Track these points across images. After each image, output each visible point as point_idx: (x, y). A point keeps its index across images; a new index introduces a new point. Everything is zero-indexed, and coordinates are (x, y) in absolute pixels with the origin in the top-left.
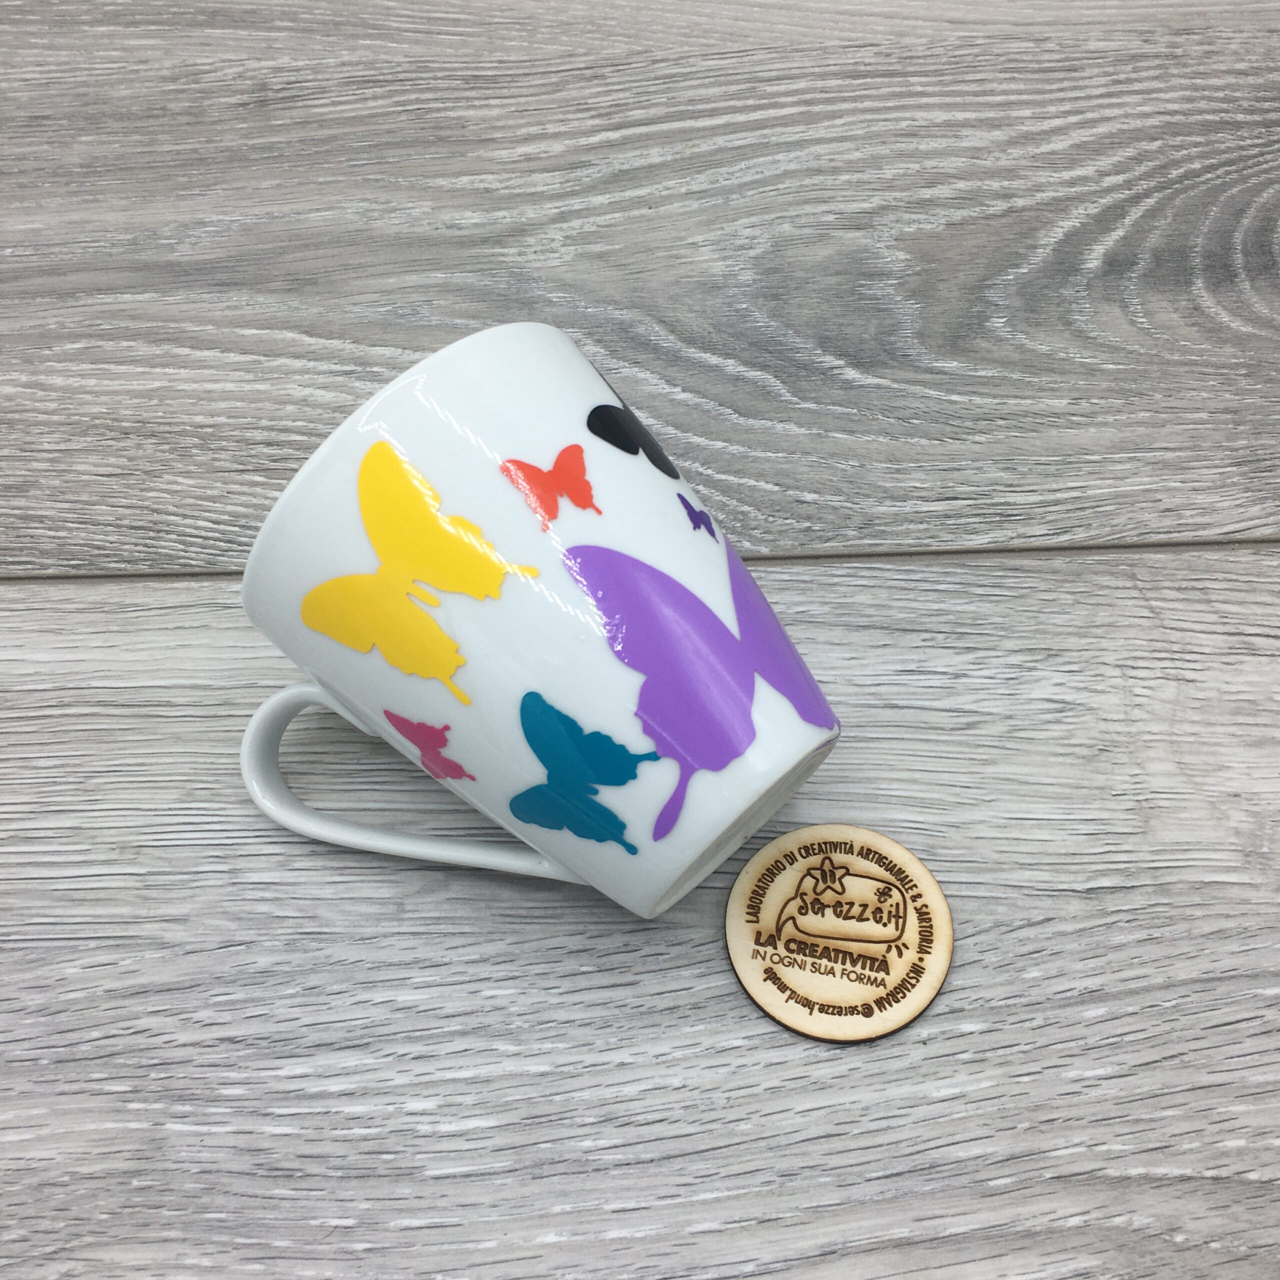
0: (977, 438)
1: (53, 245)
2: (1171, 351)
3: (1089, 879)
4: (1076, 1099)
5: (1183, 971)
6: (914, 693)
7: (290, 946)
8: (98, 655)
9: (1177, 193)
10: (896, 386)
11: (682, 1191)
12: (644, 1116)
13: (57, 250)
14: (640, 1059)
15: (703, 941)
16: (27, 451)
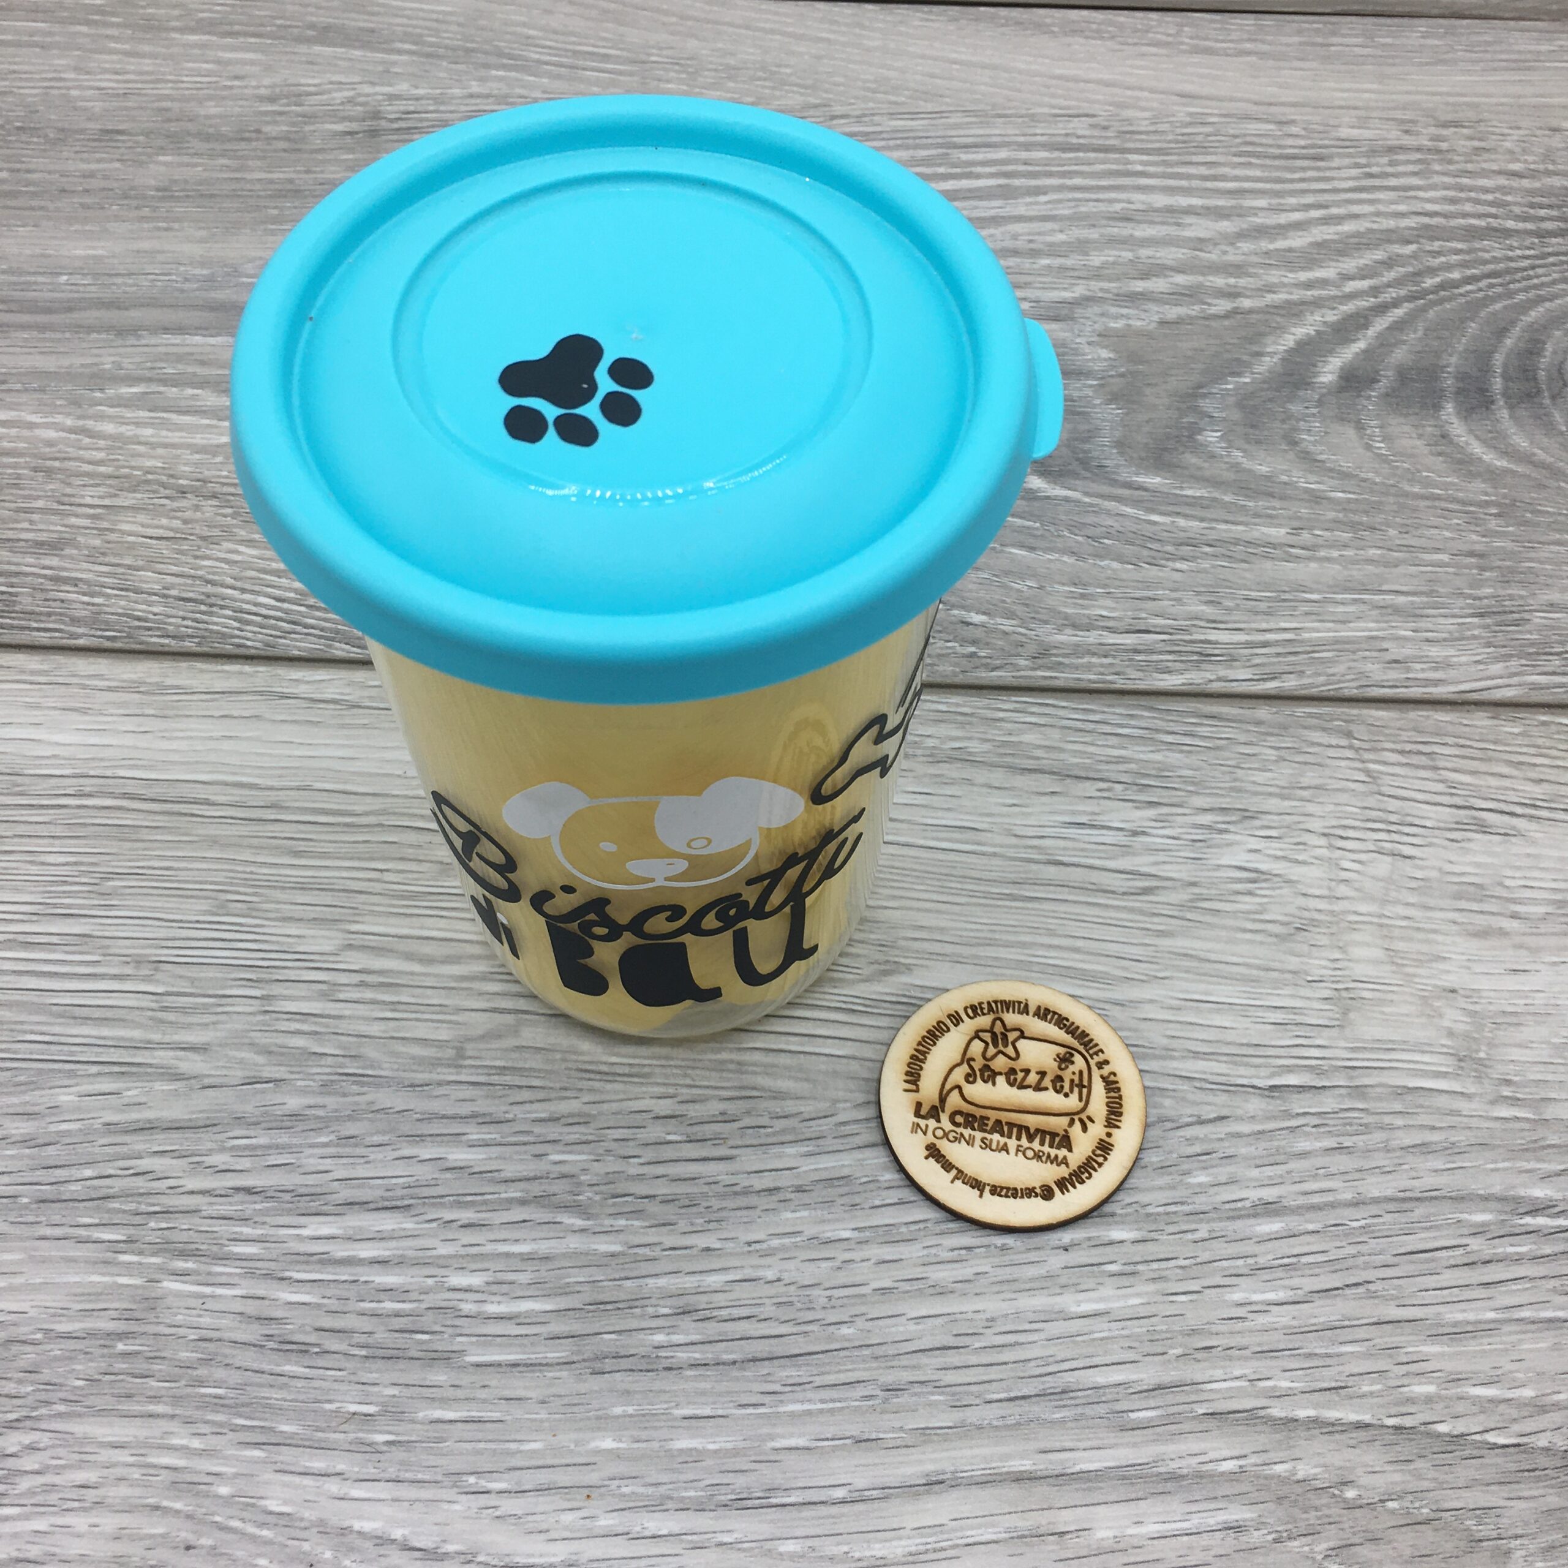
0: (1178, 565)
1: (117, 275)
2: (1411, 481)
3: (1273, 1075)
4: (1239, 1326)
5: (1375, 1187)
6: (1082, 850)
7: (326, 1087)
8: (129, 740)
9: (1434, 303)
10: (1087, 500)
11: (767, 1399)
12: (728, 1311)
13: (119, 280)
14: (730, 1245)
15: (813, 1115)
16: (65, 504)
